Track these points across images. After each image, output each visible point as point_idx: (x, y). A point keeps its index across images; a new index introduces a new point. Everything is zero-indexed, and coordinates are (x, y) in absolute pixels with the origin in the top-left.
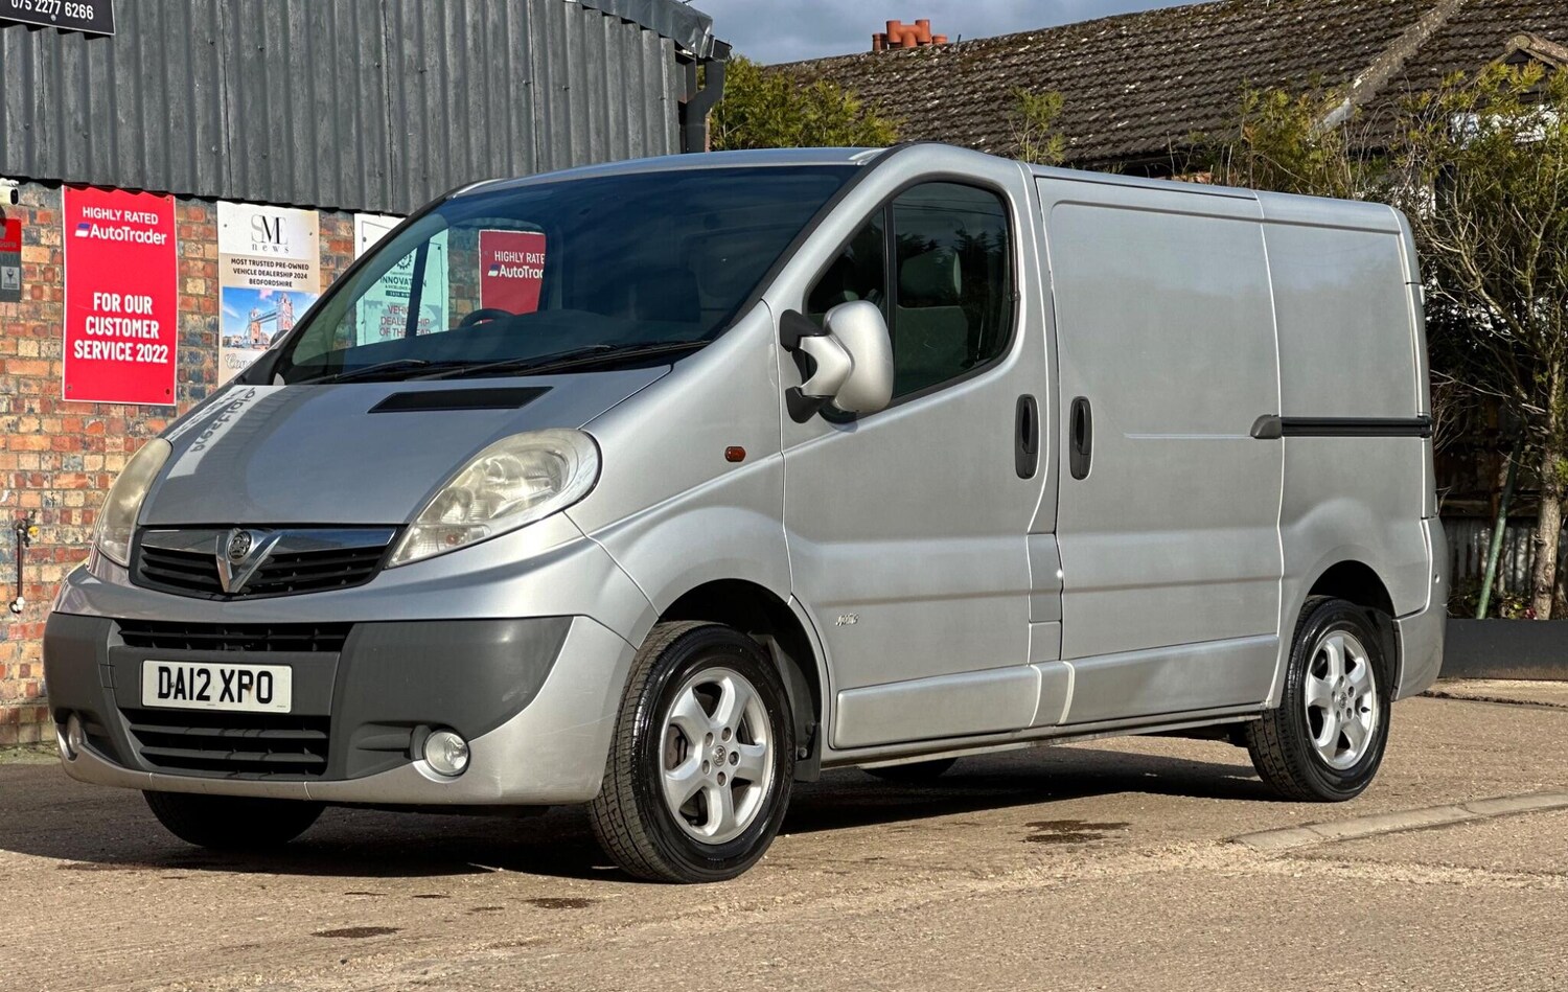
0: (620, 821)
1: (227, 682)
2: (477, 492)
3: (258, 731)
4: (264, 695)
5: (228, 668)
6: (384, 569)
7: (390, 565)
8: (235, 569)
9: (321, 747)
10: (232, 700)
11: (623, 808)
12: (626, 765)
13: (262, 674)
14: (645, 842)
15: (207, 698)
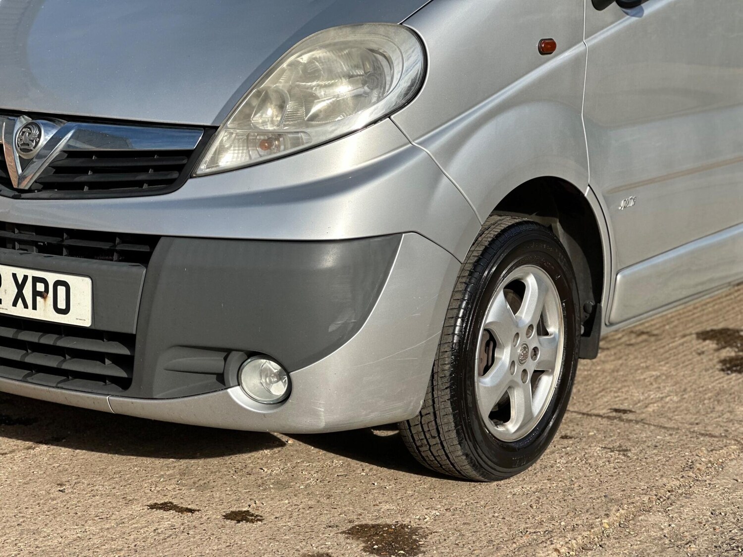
0: (434, 433)
1: (20, 287)
2: (289, 92)
3: (55, 336)
4: (62, 305)
5: (21, 273)
6: (191, 177)
7: (199, 172)
8: (25, 164)
9: (126, 362)
10: (26, 306)
11: (438, 421)
12: (445, 380)
13: (58, 283)
14: (460, 453)
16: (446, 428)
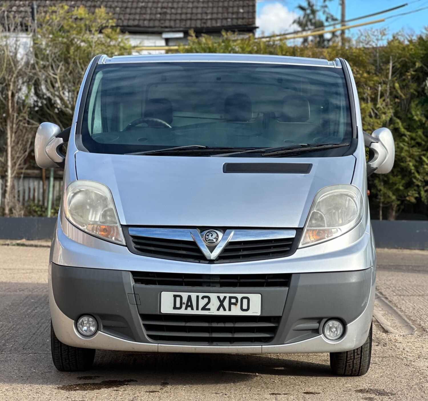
1: (222, 302)
4: (245, 307)
5: (222, 296)
6: (297, 249)
7: (299, 247)
10: (225, 310)
13: (243, 298)
15: (209, 309)
16: (365, 350)
